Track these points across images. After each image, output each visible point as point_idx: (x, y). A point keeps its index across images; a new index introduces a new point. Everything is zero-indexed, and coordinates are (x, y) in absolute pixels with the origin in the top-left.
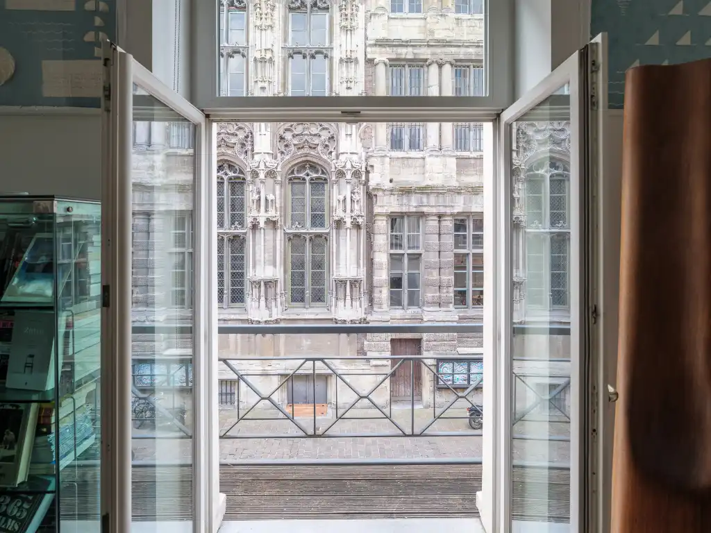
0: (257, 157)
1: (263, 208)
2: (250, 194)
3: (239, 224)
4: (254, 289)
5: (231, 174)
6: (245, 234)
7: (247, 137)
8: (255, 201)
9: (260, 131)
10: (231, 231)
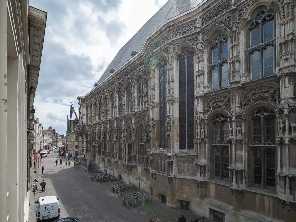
0: (282, 102)
1: (287, 132)
2: (279, 123)
3: (271, 141)
4: (281, 181)
5: (265, 114)
6: (276, 147)
7: (275, 91)
8: (281, 128)
9: (285, 85)
10: (266, 145)
